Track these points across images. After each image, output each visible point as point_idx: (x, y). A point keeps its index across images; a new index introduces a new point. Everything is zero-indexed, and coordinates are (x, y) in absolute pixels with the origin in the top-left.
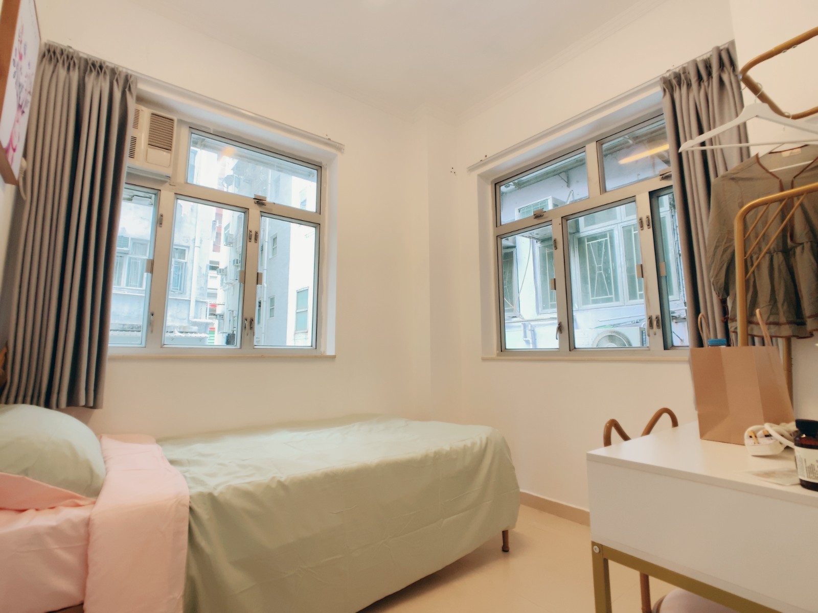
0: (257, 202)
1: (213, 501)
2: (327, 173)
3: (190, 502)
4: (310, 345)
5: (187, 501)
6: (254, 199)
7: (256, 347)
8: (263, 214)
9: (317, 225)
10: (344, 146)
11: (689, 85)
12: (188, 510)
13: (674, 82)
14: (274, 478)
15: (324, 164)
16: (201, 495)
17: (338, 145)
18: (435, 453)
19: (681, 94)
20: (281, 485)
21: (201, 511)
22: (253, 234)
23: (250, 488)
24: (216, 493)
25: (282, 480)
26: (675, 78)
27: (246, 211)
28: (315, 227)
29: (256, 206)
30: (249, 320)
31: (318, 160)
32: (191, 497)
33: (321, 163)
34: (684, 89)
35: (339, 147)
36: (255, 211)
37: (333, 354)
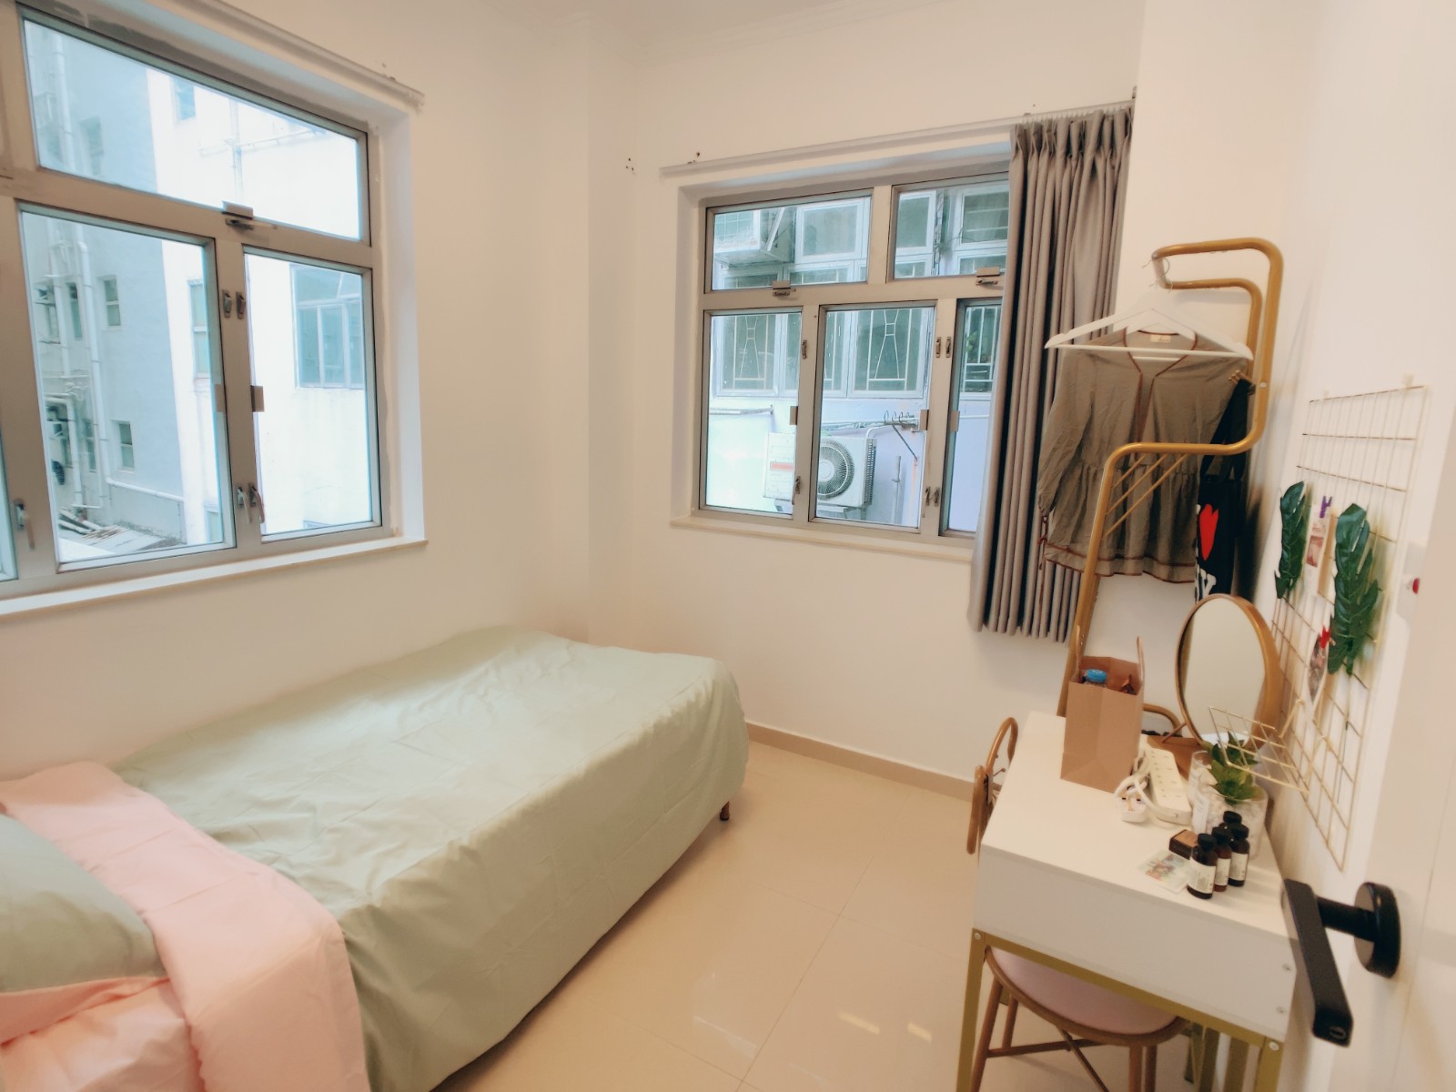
0: (234, 222)
1: (377, 917)
2: (381, 149)
3: (343, 933)
4: (368, 518)
5: (338, 934)
6: (224, 213)
7: (265, 539)
8: (246, 249)
9: (368, 272)
10: (423, 95)
11: (1052, 154)
12: (343, 946)
13: (1033, 140)
14: (451, 843)
15: (372, 126)
16: (356, 913)
17: (410, 91)
18: (656, 726)
19: (1039, 164)
20: (468, 852)
21: (362, 939)
22: (233, 298)
23: (423, 874)
24: (378, 905)
25: (465, 842)
26: (1034, 134)
27: (208, 243)
28: (362, 275)
29: (232, 233)
30: (246, 487)
31: (358, 116)
32: (341, 923)
33: (366, 124)
34: (1044, 157)
35: (411, 98)
36: (228, 240)
37: (421, 538)
